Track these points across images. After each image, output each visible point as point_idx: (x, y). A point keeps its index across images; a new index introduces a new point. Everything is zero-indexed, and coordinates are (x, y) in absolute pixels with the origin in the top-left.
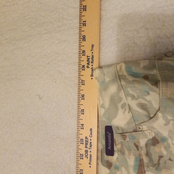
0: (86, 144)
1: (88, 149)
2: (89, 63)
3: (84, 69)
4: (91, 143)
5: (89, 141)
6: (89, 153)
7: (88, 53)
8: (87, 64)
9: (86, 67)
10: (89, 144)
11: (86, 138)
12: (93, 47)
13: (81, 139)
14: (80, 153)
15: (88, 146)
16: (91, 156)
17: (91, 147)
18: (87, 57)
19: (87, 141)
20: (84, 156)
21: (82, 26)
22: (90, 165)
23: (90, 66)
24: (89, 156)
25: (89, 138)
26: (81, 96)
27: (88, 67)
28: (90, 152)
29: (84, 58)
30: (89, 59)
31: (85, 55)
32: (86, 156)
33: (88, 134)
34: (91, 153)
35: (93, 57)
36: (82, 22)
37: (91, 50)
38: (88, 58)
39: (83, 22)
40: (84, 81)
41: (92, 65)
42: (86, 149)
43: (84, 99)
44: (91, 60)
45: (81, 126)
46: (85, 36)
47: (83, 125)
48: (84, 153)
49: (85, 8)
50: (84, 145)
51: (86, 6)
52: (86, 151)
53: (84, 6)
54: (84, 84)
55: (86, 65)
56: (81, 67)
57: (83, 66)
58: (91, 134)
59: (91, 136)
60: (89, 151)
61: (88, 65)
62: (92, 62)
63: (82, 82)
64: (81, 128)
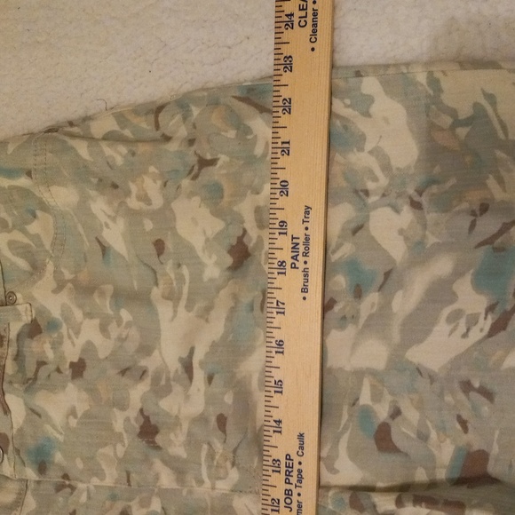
0: (288, 474)
1: (292, 487)
2: (297, 256)
3: (284, 271)
4: (300, 471)
5: (296, 466)
6: (295, 497)
7: (296, 228)
8: (292, 258)
9: (288, 267)
10: (295, 473)
11: (288, 457)
12: (307, 213)
13: (274, 460)
14: (272, 497)
15: (294, 480)
16: (300, 506)
17: (300, 481)
18: (293, 238)
19: (289, 467)
20: (282, 503)
21: (279, 155)
23: (300, 265)
24: (294, 506)
25: (296, 459)
26: (274, 344)
27: (295, 268)
28: (299, 495)
29: (284, 242)
30: (298, 244)
31: (286, 233)
32: (288, 506)
33: (293, 449)
34: (300, 499)
35: (307, 238)
36: (280, 145)
37: (303, 221)
38: (295, 241)
39: (283, 143)
40: (283, 304)
41: (305, 263)
42: (288, 487)
43: (282, 353)
44: (301, 248)
45: (275, 424)
46: (286, 182)
47: (280, 422)
48: (282, 497)
49: (287, 104)
50: (283, 476)
51: (290, 99)
52: (288, 493)
53: (285, 99)
54: (282, 311)
55: (289, 261)
56: (276, 266)
57: (282, 263)
58: (301, 447)
59: (300, 453)
60: (295, 492)
61: (296, 262)
62: (305, 255)
63: (277, 305)
64: (275, 429)
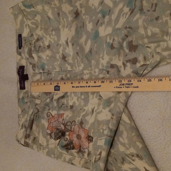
0: (128, 84)
1: (125, 85)
4: (129, 87)
5: (130, 86)
6: (123, 86)
10: (128, 86)
11: (132, 84)
13: (131, 80)
14: (122, 80)
15: (127, 86)
16: (121, 87)
17: (127, 87)
19: (130, 84)
20: (121, 83)
22: (115, 87)
24: (121, 86)
25: (132, 86)
26: (161, 78)
28: (124, 87)
32: (120, 85)
33: (134, 85)
42: (125, 84)
45: (140, 80)
47: (141, 81)
48: (122, 83)
50: (127, 83)
52: (123, 84)
58: (135, 87)
60: (124, 86)
